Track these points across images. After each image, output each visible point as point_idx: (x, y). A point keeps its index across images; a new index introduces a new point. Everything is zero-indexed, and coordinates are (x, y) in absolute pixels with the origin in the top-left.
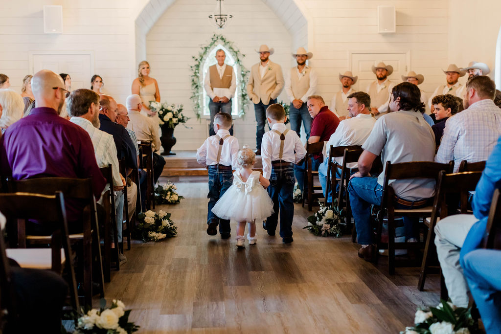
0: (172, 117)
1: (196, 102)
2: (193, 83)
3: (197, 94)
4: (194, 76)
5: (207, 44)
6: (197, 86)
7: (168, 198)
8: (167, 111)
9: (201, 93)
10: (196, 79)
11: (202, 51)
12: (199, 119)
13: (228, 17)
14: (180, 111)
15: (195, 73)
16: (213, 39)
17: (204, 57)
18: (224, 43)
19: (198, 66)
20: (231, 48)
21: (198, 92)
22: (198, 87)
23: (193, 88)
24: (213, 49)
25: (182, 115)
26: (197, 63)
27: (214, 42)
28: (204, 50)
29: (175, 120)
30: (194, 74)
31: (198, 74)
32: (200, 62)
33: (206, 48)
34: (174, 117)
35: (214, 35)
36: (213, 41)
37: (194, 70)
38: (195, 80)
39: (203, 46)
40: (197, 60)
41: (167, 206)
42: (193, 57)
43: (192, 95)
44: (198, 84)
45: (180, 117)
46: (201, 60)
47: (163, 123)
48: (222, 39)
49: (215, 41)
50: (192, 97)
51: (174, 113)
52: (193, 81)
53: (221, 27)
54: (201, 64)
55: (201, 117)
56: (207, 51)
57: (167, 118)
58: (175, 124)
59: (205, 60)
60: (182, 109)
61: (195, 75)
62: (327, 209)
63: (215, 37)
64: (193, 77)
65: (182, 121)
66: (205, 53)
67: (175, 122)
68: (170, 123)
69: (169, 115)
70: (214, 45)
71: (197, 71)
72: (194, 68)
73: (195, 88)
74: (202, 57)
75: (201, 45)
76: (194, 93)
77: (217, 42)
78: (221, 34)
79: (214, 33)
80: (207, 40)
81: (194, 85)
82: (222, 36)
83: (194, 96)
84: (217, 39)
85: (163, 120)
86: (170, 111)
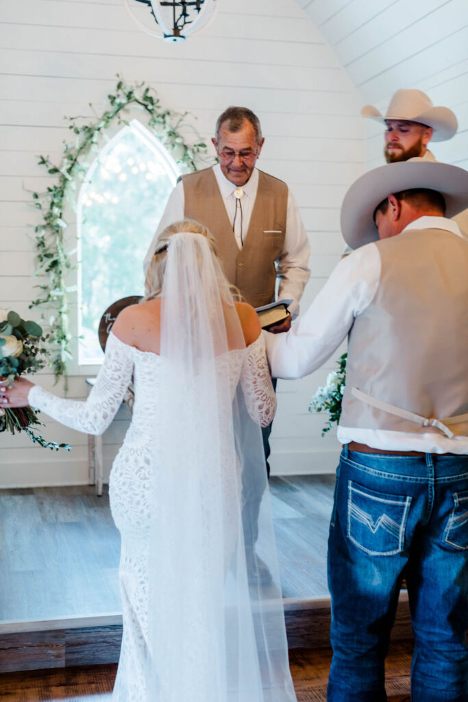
1: (52, 319)
2: (40, 251)
3: (54, 293)
4: (44, 227)
5: (91, 118)
6: (55, 264)
9: (70, 289)
11: (77, 141)
12: (62, 378)
15: (49, 216)
16: (112, 99)
17: (82, 162)
18: (148, 117)
19: (59, 192)
21: (58, 286)
22: (62, 267)
23: (42, 271)
24: (113, 134)
26: (54, 181)
28: (83, 135)
30: (44, 223)
31: (60, 222)
32: (68, 176)
33: (89, 131)
35: (119, 86)
36: (115, 108)
37: (46, 206)
38: (48, 243)
39: (80, 124)
40: (55, 170)
42: (43, 162)
43: (38, 294)
44: (61, 257)
46: (69, 171)
48: (148, 102)
49: (121, 106)
50: (37, 303)
52: (41, 244)
54: (72, 185)
55: (69, 370)
56: (95, 139)
59: (84, 171)
61: (50, 223)
63: (120, 92)
64: (43, 233)
66: (84, 147)
70: (116, 120)
71: (56, 211)
72: (45, 201)
73: (47, 271)
74: (73, 161)
75: (72, 119)
76: (45, 288)
77: (127, 111)
78: (143, 84)
79: (118, 75)
80: (90, 105)
81: (45, 259)
82: (147, 90)
83: (44, 297)
84: (128, 102)
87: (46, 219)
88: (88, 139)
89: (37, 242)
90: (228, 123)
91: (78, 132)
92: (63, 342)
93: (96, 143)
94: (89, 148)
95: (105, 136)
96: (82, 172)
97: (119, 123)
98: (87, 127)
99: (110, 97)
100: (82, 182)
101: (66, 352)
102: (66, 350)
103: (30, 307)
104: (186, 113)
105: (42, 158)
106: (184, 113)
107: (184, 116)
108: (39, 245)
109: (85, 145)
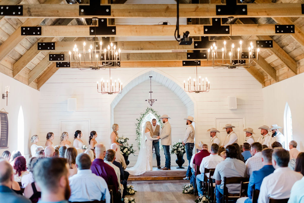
1: (138, 142)
4: (137, 128)
6: (139, 134)
7: (130, 192)
8: (125, 148)
9: (141, 137)
10: (138, 130)
11: (142, 116)
13: (155, 101)
14: (131, 147)
16: (147, 110)
17: (143, 119)
18: (152, 112)
19: (139, 124)
20: (156, 114)
21: (139, 137)
22: (140, 134)
23: (137, 135)
24: (147, 115)
25: (132, 149)
26: (139, 122)
27: (147, 111)
28: (143, 115)
29: (129, 152)
31: (139, 128)
33: (143, 114)
34: (128, 150)
39: (142, 114)
40: (139, 120)
41: (130, 196)
42: (137, 119)
43: (136, 138)
44: (139, 133)
45: (131, 150)
47: (123, 154)
48: (152, 110)
51: (129, 148)
52: (137, 131)
53: (151, 105)
54: (141, 122)
58: (129, 154)
60: (132, 146)
62: (203, 196)
65: (132, 152)
67: (129, 153)
68: (127, 153)
69: (126, 150)
70: (147, 113)
71: (139, 126)
72: (137, 125)
74: (141, 119)
77: (149, 111)
79: (147, 107)
80: (144, 111)
81: (137, 133)
85: (123, 152)
86: (127, 148)
90: (153, 121)
100: (143, 122)
104: (157, 111)
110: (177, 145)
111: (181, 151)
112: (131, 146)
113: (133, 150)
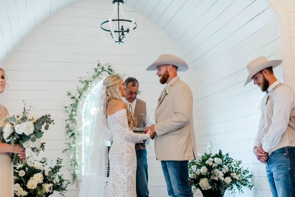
0: (41, 181)
1: (72, 157)
2: (67, 129)
3: (73, 146)
4: (69, 120)
5: (88, 78)
6: (73, 134)
8: (32, 172)
9: (79, 144)
10: (72, 125)
11: (82, 86)
14: (56, 169)
15: (71, 116)
16: (96, 70)
17: (84, 94)
19: (75, 106)
21: (74, 143)
22: (76, 135)
23: (68, 137)
25: (60, 178)
26: (73, 101)
28: (85, 83)
29: (47, 187)
30: (69, 118)
31: (75, 117)
32: (78, 99)
33: (87, 82)
35: (99, 65)
36: (97, 73)
37: (70, 112)
38: (70, 126)
39: (83, 80)
40: (74, 98)
42: (69, 94)
43: (66, 146)
45: (56, 180)
46: (79, 97)
47: (25, 193)
48: (110, 71)
49: (99, 73)
50: (66, 150)
51: (46, 174)
52: (68, 126)
54: (80, 103)
55: (78, 178)
56: (89, 85)
57: (33, 183)
58: (48, 195)
59: (85, 97)
60: (59, 167)
61: (71, 118)
63: (99, 67)
64: (68, 122)
66: (85, 89)
67: (47, 190)
68: (39, 193)
69: (37, 179)
70: (97, 78)
71: (74, 113)
72: (69, 110)
73: (70, 137)
74: (81, 94)
75: (80, 78)
76: (69, 144)
77: (102, 75)
78: (108, 64)
79: (98, 61)
80: (88, 72)
81: (69, 132)
82: (109, 66)
83: (69, 147)
84: (102, 71)
85: (25, 188)
86: (39, 171)
87: (70, 116)
88: (87, 85)
89: (66, 126)
91: (82, 82)
92: (76, 166)
93: (90, 87)
94: (87, 89)
95: (93, 84)
96: (84, 98)
97: (99, 79)
98: (86, 81)
99: (95, 69)
100: (84, 101)
101: (77, 170)
102: (77, 169)
103: (63, 152)
104: (125, 75)
105: (68, 93)
106: (124, 75)
107: (123, 76)
108: (67, 127)
109: (85, 88)
110: (207, 162)
111: (222, 179)
112: (54, 165)
113: (61, 181)
